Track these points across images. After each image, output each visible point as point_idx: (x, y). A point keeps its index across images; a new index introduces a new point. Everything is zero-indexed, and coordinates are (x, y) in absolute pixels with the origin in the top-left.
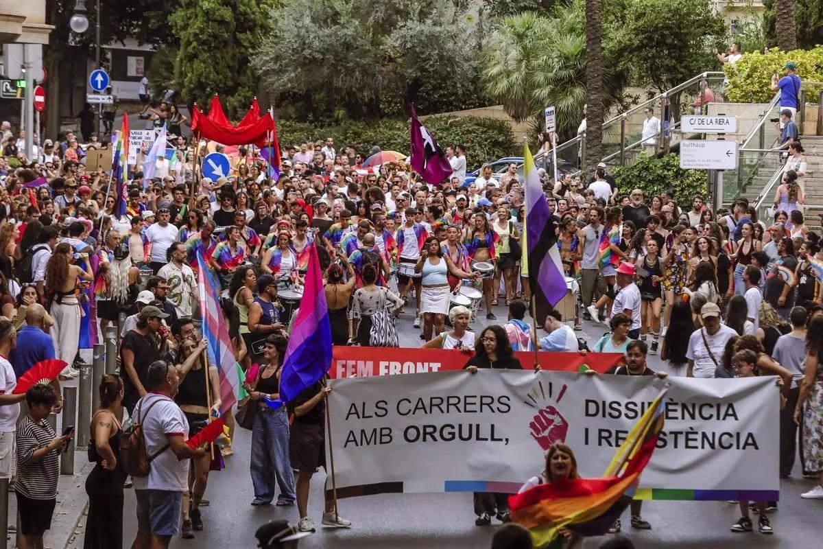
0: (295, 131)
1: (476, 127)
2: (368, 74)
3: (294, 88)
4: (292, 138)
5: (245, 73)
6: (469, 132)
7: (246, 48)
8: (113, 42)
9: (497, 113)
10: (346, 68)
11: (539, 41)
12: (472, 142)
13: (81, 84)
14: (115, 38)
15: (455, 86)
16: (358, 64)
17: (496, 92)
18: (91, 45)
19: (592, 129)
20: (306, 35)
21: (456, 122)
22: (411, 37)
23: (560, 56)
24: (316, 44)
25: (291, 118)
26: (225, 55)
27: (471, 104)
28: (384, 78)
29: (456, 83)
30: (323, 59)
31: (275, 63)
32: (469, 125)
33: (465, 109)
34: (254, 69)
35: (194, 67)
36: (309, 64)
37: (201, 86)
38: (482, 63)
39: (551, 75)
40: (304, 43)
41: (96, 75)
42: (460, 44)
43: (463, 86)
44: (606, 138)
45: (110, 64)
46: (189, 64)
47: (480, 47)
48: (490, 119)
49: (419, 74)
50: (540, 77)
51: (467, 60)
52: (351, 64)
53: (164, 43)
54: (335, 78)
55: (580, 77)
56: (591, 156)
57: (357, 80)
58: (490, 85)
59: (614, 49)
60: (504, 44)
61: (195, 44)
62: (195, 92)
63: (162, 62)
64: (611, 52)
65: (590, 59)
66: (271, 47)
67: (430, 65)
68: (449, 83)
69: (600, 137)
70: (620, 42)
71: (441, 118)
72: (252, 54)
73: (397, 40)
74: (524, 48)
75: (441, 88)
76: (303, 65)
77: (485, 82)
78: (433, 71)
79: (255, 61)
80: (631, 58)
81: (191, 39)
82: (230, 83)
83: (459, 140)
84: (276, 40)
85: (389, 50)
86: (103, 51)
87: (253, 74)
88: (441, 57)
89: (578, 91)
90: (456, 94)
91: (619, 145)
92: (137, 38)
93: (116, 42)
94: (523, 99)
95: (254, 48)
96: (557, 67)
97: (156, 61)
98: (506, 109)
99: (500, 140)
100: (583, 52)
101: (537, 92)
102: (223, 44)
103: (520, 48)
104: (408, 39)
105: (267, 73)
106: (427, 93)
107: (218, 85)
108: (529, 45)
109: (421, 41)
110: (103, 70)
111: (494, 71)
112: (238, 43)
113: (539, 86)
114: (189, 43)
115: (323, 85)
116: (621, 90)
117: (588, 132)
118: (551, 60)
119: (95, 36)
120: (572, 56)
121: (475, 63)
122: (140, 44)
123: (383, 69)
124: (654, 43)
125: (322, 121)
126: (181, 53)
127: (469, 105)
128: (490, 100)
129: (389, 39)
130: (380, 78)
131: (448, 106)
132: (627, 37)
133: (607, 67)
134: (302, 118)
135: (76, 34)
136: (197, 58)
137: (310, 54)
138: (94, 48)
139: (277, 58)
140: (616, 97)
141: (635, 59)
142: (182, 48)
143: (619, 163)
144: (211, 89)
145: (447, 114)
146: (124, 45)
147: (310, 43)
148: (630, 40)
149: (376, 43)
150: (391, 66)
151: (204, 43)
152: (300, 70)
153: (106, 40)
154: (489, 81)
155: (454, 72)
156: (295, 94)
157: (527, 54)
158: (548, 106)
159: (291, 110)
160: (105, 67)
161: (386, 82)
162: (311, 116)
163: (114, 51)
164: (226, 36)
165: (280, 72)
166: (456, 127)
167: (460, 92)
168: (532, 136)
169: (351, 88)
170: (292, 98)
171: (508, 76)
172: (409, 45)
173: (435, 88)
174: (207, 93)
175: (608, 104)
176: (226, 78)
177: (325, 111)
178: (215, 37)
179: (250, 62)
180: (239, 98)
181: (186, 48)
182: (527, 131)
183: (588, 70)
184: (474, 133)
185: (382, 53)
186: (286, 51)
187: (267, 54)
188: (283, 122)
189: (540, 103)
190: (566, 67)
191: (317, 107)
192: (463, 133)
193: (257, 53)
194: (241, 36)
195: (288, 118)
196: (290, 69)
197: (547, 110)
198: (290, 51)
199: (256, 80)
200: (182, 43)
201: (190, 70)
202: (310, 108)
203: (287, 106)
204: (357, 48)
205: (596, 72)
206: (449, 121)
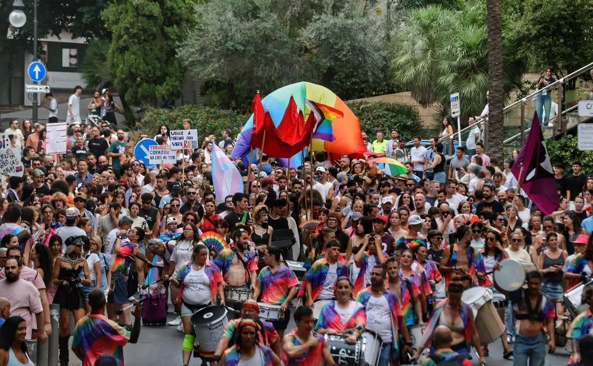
0: (219, 117)
1: (386, 112)
2: (285, 64)
3: (218, 78)
4: (216, 124)
5: (173, 63)
6: (379, 117)
7: (174, 41)
8: (49, 36)
9: (405, 99)
10: (265, 58)
11: (443, 32)
12: (383, 126)
13: (19, 75)
14: (51, 32)
15: (366, 74)
16: (276, 55)
17: (405, 80)
18: (29, 39)
19: (494, 113)
20: (229, 28)
21: (367, 107)
22: (325, 29)
23: (463, 46)
24: (238, 36)
25: (215, 105)
26: (154, 47)
27: (382, 91)
28: (300, 67)
29: (367, 72)
30: (244, 51)
31: (201, 55)
32: (380, 110)
33: (376, 95)
34: (181, 60)
35: (125, 58)
36: (231, 55)
37: (132, 76)
38: (390, 53)
39: (455, 63)
40: (227, 36)
41: (34, 66)
42: (370, 36)
43: (373, 74)
44: (507, 122)
45: (46, 56)
46: (120, 56)
47: (388, 38)
48: (398, 105)
49: (332, 64)
50: (445, 65)
51: (378, 50)
52: (270, 55)
53: (96, 37)
54: (255, 68)
55: (482, 65)
56: (494, 138)
57: (275, 69)
58: (398, 73)
59: (513, 38)
60: (411, 35)
61: (125, 37)
62: (126, 82)
63: (95, 54)
64: (510, 41)
65: (491, 48)
66: (196, 40)
67: (344, 55)
68: (360, 71)
69: (501, 120)
70: (518, 32)
71: (354, 104)
72: (179, 47)
73: (312, 32)
74: (430, 38)
75: (353, 76)
76: (226, 56)
77: (394, 70)
78: (346, 61)
79: (181, 53)
80: (529, 47)
81: (122, 33)
82: (159, 73)
83: (370, 124)
84: (201, 33)
85: (305, 42)
86: (40, 43)
87: (180, 65)
88: (353, 48)
89: (480, 77)
90: (367, 81)
91: (519, 127)
92: (71, 31)
93: (52, 35)
94: (430, 85)
95: (181, 41)
96: (460, 56)
97: (89, 52)
98: (414, 96)
99: (409, 123)
100: (485, 42)
101: (442, 80)
102: (151, 38)
103: (425, 39)
104: (323, 31)
105: (192, 64)
106: (340, 81)
107: (147, 76)
108: (434, 36)
109: (334, 33)
110: (39, 61)
111: (402, 60)
112: (166, 36)
113: (444, 74)
114: (120, 37)
115: (245, 74)
116: (520, 76)
117: (490, 115)
118: (454, 50)
119: (33, 30)
120: (474, 45)
121: (384, 53)
122: (74, 37)
123: (300, 59)
124: (550, 33)
125: (243, 107)
126: (112, 46)
127: (379, 91)
128: (398, 87)
129: (305, 32)
130: (297, 67)
131: (359, 93)
132: (526, 28)
133: (507, 55)
134: (225, 106)
135: (15, 29)
136: (128, 50)
137: (232, 46)
138: (31, 41)
139: (202, 50)
140: (515, 83)
141: (533, 48)
142: (114, 42)
143: (519, 144)
144: (141, 79)
145: (359, 100)
146: (59, 38)
147: (232, 36)
148: (528, 30)
149: (293, 35)
150: (307, 56)
151: (134, 36)
152: (223, 60)
153: (43, 34)
154: (398, 69)
155: (365, 61)
156: (219, 82)
157: (433, 44)
158: (453, 93)
159: (215, 98)
160: (42, 60)
161: (302, 72)
162: (233, 103)
163: (50, 44)
164: (155, 30)
165: (204, 63)
166: (367, 112)
167: (371, 80)
168: (438, 120)
169: (270, 77)
170: (216, 86)
171: (415, 64)
172: (323, 37)
173: (347, 77)
174: (138, 82)
175: (508, 90)
176: (154, 68)
177: (247, 98)
178: (144, 30)
179: (176, 53)
180: (168, 87)
181: (118, 41)
182: (434, 115)
183: (490, 59)
184: (385, 117)
185: (299, 45)
186: (211, 43)
187: (193, 46)
188: (207, 109)
189: (445, 89)
190: (469, 56)
191: (239, 95)
192: (374, 119)
193: (183, 46)
194: (168, 29)
195: (213, 105)
196: (214, 59)
197: (452, 96)
198: (214, 44)
199: (183, 71)
200: (114, 36)
201: (122, 62)
202: (233, 96)
203: (211, 93)
204: (275, 40)
205: (496, 60)
206: (361, 107)
